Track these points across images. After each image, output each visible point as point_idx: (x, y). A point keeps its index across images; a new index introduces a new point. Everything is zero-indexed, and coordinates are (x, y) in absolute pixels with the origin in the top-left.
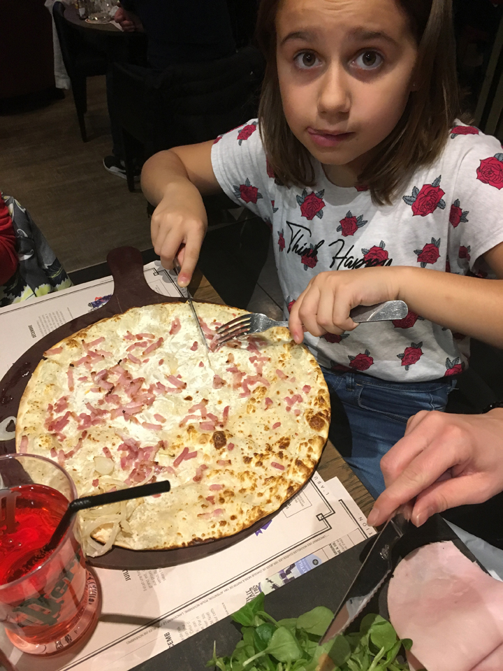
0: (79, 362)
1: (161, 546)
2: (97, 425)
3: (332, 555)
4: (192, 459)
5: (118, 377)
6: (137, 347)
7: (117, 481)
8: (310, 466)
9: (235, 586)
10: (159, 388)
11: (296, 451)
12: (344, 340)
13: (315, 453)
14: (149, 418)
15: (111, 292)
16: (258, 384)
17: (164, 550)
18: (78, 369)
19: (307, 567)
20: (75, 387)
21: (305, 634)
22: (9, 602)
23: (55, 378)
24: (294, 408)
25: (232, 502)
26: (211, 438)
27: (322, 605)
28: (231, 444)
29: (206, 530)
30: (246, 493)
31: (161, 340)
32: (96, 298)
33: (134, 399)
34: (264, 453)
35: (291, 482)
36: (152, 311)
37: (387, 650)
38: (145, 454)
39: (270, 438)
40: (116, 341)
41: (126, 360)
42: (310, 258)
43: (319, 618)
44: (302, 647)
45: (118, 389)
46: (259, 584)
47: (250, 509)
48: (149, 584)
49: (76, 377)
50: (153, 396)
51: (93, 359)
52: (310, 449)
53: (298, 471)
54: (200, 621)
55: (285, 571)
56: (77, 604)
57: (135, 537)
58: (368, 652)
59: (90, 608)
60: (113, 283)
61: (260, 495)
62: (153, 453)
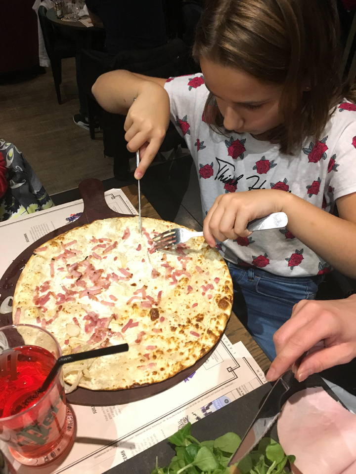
0: (59, 257)
1: (111, 388)
2: (69, 302)
3: (238, 397)
4: (134, 327)
5: (86, 269)
6: (99, 248)
7: (82, 341)
8: (218, 334)
9: (170, 418)
10: (113, 277)
11: (208, 324)
12: (251, 245)
13: (221, 325)
14: (106, 298)
15: (82, 211)
16: (183, 276)
17: (113, 391)
18: (57, 262)
19: (220, 404)
20: (55, 274)
21: (220, 452)
22: (14, 428)
23: (41, 268)
24: (208, 293)
25: (162, 358)
26: (148, 312)
27: (231, 431)
28: (162, 317)
29: (142, 377)
30: (171, 353)
31: (116, 243)
32: (71, 215)
33: (96, 284)
34: (186, 324)
35: (204, 346)
36: (110, 223)
37: (277, 463)
38: (102, 323)
39: (190, 314)
40: (85, 243)
41: (91, 256)
42: (232, 186)
43: (230, 441)
44: (218, 461)
45: (85, 276)
46: (187, 416)
47: (174, 364)
48: (110, 416)
49: (56, 267)
50: (109, 282)
51: (68, 255)
52: (218, 323)
53: (209, 338)
54: (145, 443)
55: (205, 407)
56: (60, 430)
57: (93, 381)
58: (264, 464)
59: (69, 433)
60: (83, 204)
61: (182, 354)
62: (108, 322)
